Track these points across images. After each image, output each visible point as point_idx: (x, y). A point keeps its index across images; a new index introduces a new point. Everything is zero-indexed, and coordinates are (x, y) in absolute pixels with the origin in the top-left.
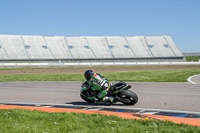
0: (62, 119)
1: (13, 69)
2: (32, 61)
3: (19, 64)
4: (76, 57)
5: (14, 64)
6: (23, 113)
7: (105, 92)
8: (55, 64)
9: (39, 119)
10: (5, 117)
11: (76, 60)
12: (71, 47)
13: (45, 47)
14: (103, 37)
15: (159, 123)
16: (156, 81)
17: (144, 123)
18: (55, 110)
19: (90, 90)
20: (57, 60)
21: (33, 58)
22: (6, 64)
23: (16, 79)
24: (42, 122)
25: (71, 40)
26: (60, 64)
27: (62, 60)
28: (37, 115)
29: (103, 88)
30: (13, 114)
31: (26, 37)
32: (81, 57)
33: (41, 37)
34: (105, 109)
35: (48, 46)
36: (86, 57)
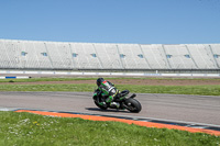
0: (162, 136)
2: (127, 70)
3: (113, 74)
4: (175, 68)
5: (108, 74)
8: (151, 75)
9: (138, 134)
10: (102, 129)
11: (174, 71)
12: (170, 56)
13: (141, 56)
14: (207, 45)
18: (154, 125)
19: (100, 96)
20: (154, 70)
25: (169, 48)
26: (157, 74)
27: (159, 70)
28: (135, 129)
29: (111, 94)
30: (110, 126)
31: (121, 46)
32: (180, 68)
35: (145, 54)
36: (185, 68)
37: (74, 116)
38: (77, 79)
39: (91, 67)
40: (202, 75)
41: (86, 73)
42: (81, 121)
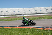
0: (24, 30)
1: (11, 17)
2: (15, 15)
3: (12, 16)
5: (11, 16)
6: (14, 28)
7: (28, 22)
10: (9, 30)
11: (27, 14)
12: (25, 11)
13: (19, 11)
14: (34, 8)
15: (50, 30)
16: (49, 19)
17: (46, 31)
18: (22, 28)
20: (22, 15)
21: (16, 14)
22: (9, 16)
23: (12, 20)
24: (19, 31)
25: (25, 9)
28: (17, 29)
30: (11, 29)
31: (14, 9)
33: (17, 9)
34: (35, 27)
35: (20, 11)
36: (29, 13)
37: (2, 27)
38: (3, 18)
39: (6, 15)
40: (33, 15)
41: (5, 16)
42: (4, 28)
